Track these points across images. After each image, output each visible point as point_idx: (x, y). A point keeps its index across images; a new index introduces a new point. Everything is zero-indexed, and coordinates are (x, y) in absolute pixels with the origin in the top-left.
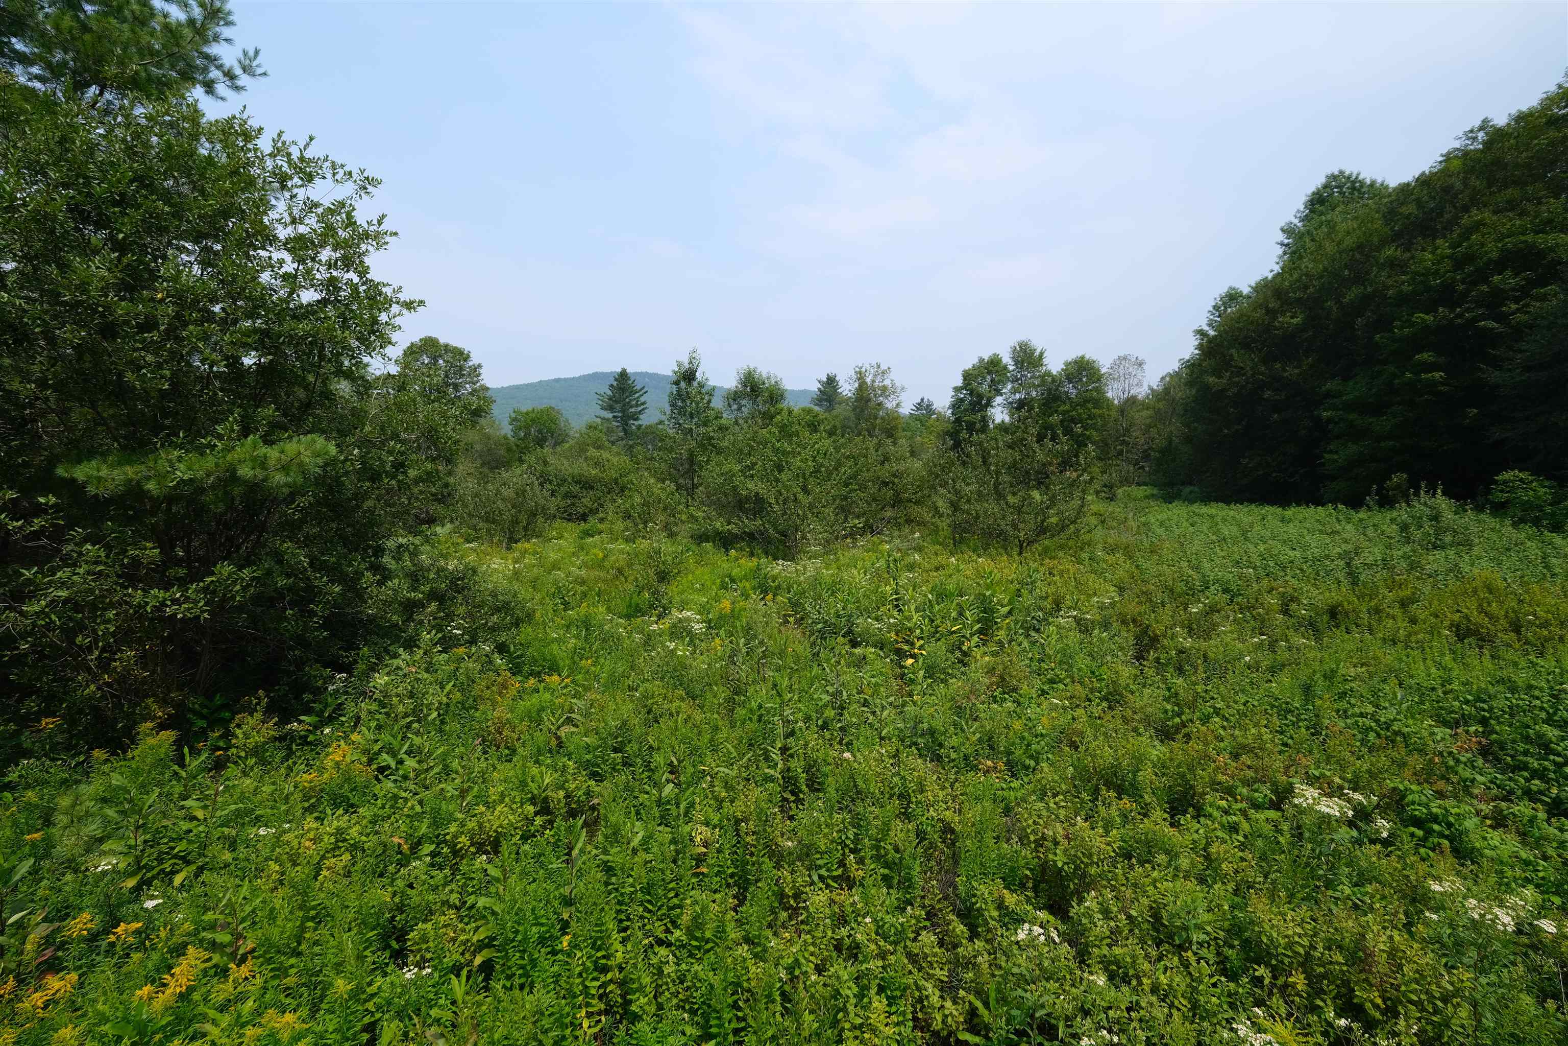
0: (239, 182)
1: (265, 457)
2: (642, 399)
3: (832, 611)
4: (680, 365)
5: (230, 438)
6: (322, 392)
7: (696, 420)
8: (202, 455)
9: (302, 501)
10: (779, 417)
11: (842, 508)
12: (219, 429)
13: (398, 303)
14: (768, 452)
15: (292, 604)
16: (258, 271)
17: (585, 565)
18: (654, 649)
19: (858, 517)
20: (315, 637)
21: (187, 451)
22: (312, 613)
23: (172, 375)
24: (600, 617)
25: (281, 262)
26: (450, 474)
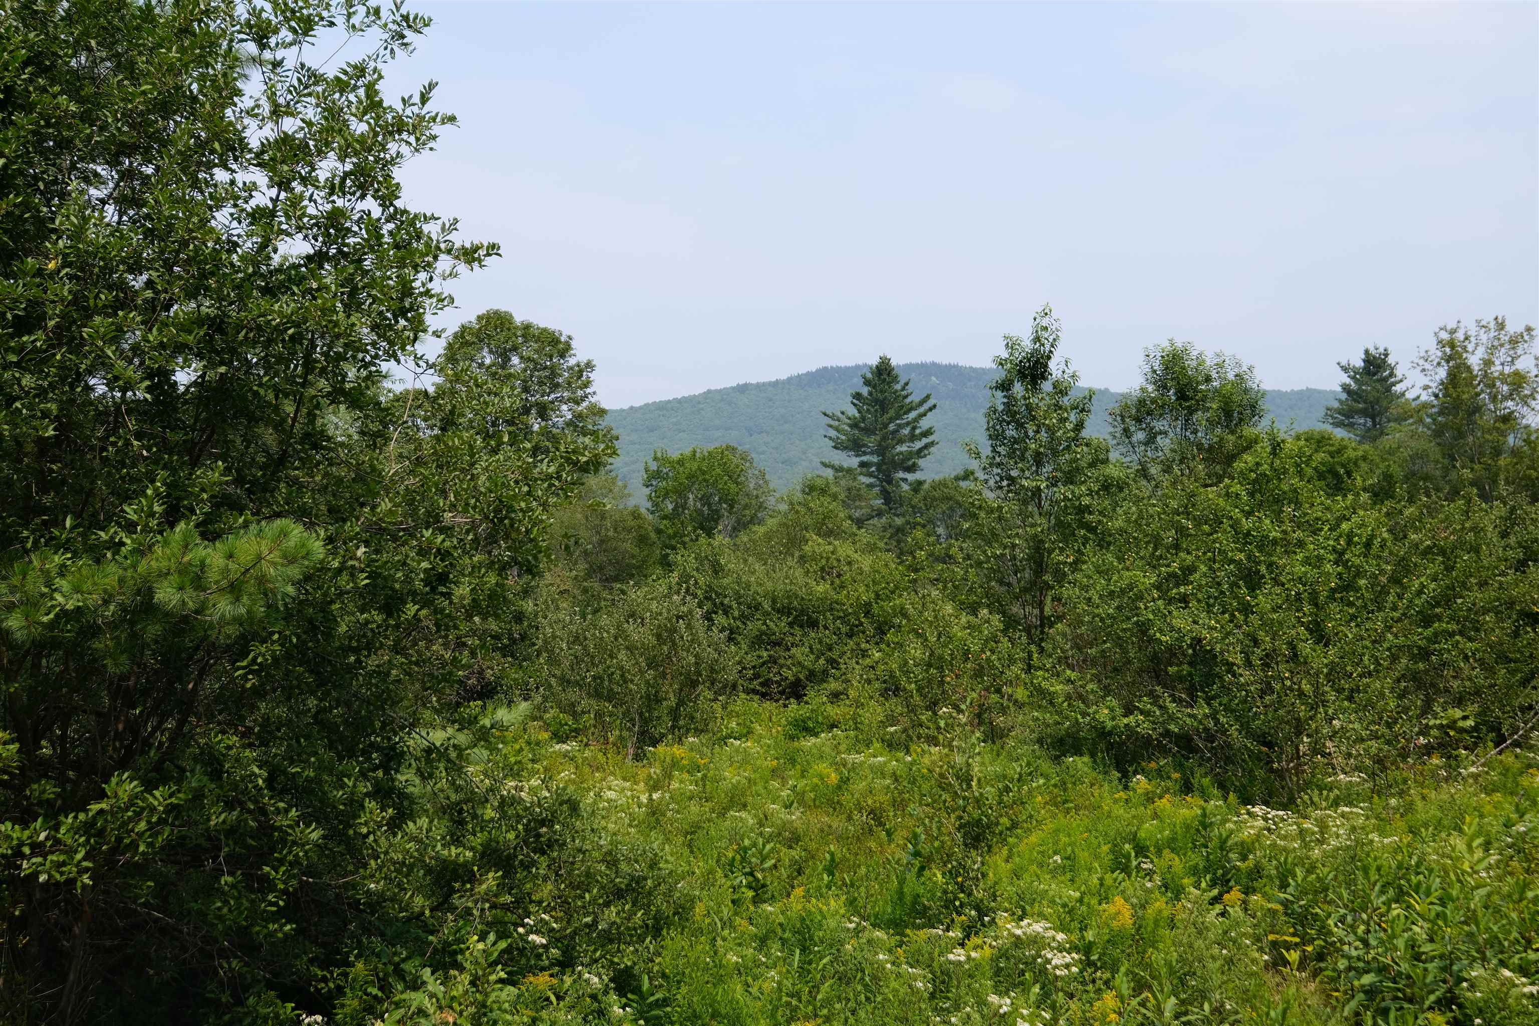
0: (193, 46)
1: (203, 565)
2: (924, 424)
3: (1400, 943)
4: (1011, 345)
5: (147, 530)
6: (307, 435)
7: (1047, 469)
8: (98, 561)
9: (262, 652)
10: (1248, 458)
11: (1415, 677)
12: (130, 511)
13: (449, 252)
14: (1224, 539)
15: (234, 862)
16: (210, 208)
17: (799, 798)
18: (957, 1008)
19: (1459, 702)
20: (272, 934)
21: (76, 555)
22: (266, 885)
23: (60, 410)
24: (832, 923)
25: (251, 188)
26: (526, 593)
